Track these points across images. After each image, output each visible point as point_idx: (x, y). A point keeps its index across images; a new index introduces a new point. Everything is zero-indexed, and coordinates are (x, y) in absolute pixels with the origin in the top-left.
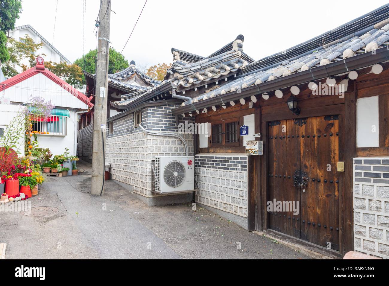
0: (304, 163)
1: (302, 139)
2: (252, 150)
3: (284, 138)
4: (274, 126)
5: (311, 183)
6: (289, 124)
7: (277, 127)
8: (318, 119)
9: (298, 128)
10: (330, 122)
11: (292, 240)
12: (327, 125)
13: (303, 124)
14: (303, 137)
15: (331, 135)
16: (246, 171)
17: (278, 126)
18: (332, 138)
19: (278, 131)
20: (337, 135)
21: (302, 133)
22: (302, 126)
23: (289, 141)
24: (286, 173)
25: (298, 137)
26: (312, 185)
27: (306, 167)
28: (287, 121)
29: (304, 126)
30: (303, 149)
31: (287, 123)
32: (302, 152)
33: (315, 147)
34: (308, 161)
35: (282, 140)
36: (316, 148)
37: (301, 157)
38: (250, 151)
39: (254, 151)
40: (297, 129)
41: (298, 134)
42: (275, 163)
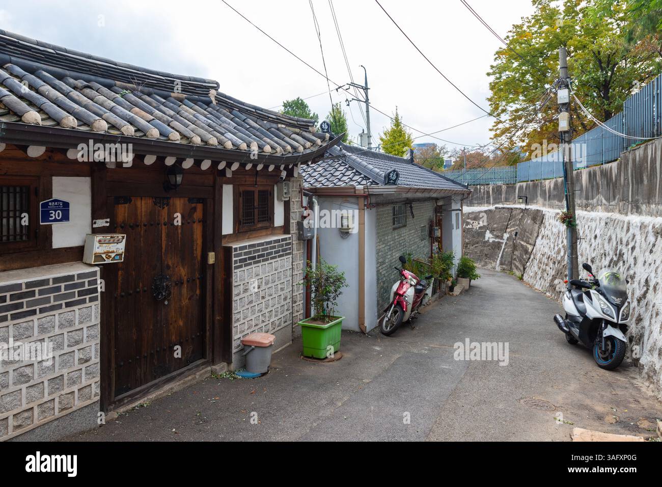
0: (166, 263)
1: (164, 227)
2: (110, 254)
3: (138, 226)
4: (120, 205)
5: (174, 289)
6: (145, 204)
7: (125, 207)
8: (182, 201)
9: (159, 211)
10: (193, 205)
11: (157, 386)
12: (191, 209)
13: (165, 206)
14: (165, 225)
15: (194, 222)
16: (97, 300)
17: (127, 205)
18: (195, 225)
19: (126, 215)
20: (199, 222)
21: (164, 218)
22: (163, 208)
23: (146, 231)
24: (141, 284)
25: (158, 224)
26: (174, 291)
27: (168, 267)
28: (143, 198)
29: (166, 208)
30: (165, 242)
31: (143, 202)
32: (164, 246)
33: (178, 237)
34: (171, 258)
35: (133, 229)
36: (179, 239)
37: (163, 254)
38: (104, 256)
39: (113, 255)
40: (157, 212)
41: (159, 220)
42: (120, 273)
